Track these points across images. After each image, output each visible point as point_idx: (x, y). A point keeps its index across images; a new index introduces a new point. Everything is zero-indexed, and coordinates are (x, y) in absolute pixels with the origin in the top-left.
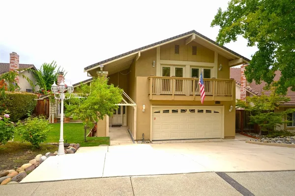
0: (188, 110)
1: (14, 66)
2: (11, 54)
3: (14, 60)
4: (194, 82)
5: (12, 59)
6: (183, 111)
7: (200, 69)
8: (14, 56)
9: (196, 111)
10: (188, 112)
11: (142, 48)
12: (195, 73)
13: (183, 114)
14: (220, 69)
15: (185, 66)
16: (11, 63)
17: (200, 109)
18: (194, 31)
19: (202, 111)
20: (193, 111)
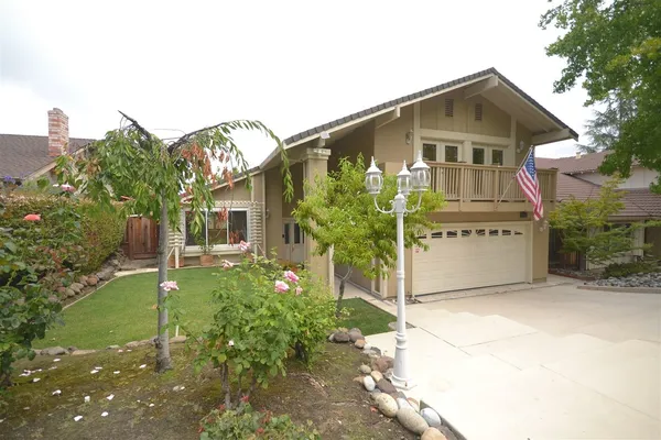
0: (474, 232)
1: (58, 140)
2: (50, 113)
3: (58, 126)
4: (497, 173)
5: (53, 125)
6: (466, 233)
7: (486, 149)
8: (57, 118)
9: (487, 232)
10: (474, 234)
11: (403, 100)
12: (478, 156)
13: (466, 238)
14: (518, 151)
15: (462, 142)
16: (50, 132)
17: (494, 229)
18: (492, 70)
19: (495, 232)
20: (481, 232)
